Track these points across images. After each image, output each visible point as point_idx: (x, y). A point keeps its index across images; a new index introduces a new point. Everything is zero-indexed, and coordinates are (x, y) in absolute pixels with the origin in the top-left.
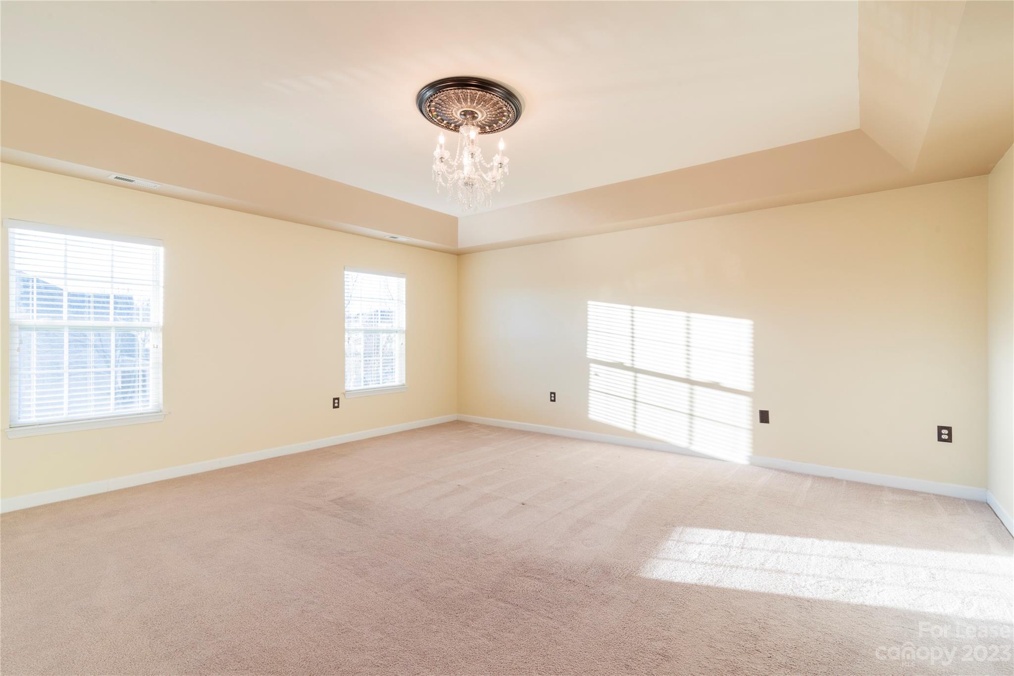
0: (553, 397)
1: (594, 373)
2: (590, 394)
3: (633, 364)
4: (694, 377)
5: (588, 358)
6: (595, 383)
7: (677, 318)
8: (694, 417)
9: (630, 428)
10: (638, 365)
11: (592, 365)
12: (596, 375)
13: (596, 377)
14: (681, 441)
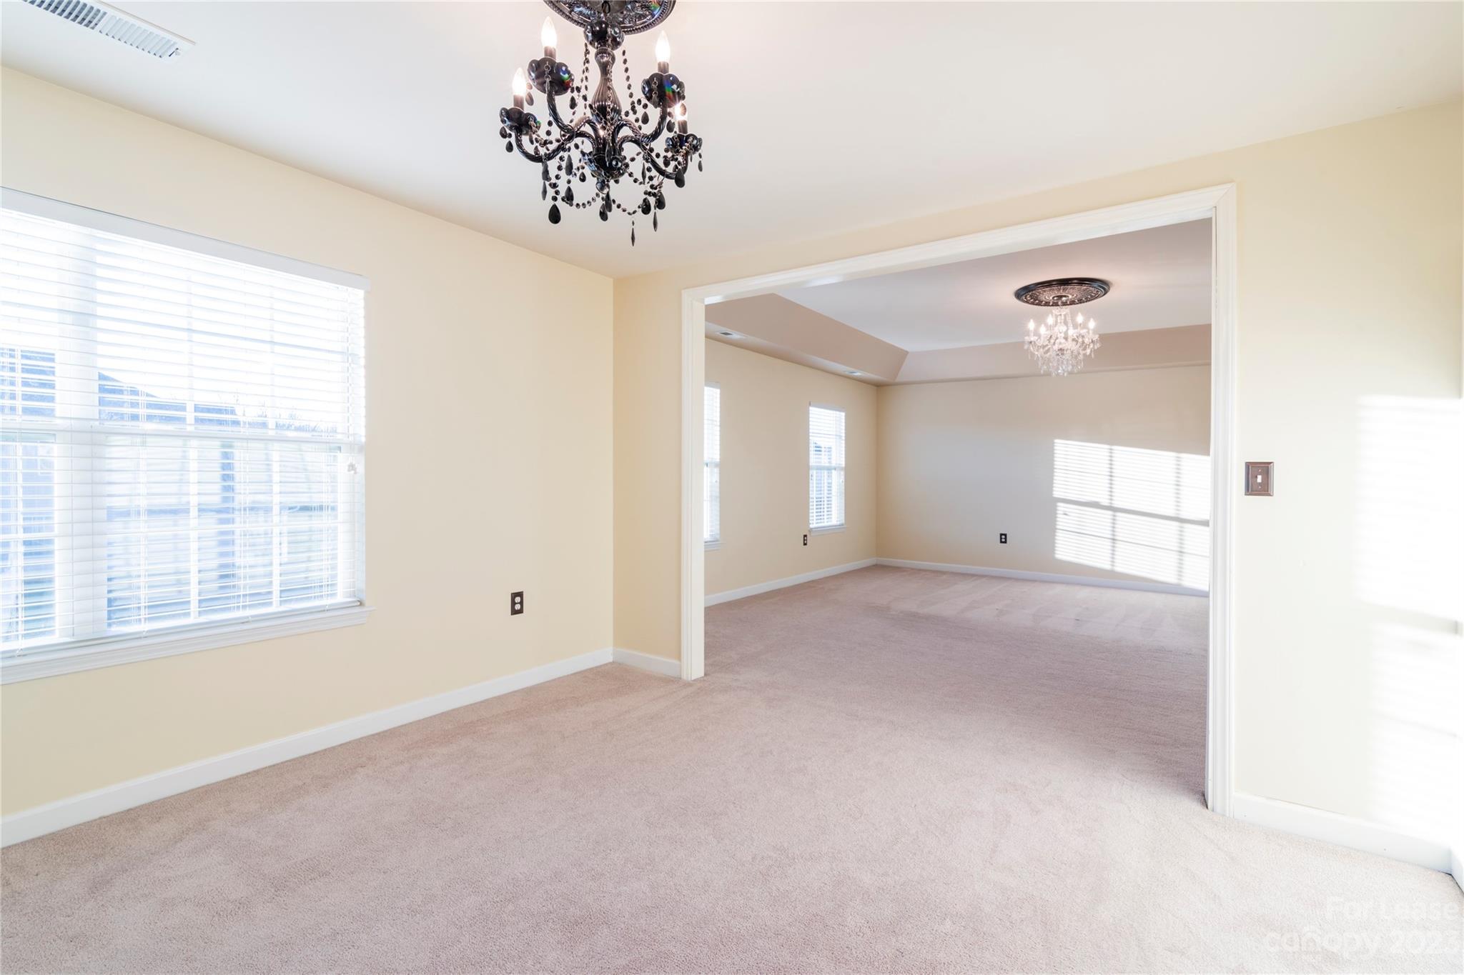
0: (1003, 538)
1: (1062, 512)
2: (1057, 534)
3: (1111, 503)
4: (1184, 515)
5: (1055, 498)
6: (1062, 522)
7: (1166, 458)
8: (1184, 555)
9: (1107, 566)
10: (1117, 504)
11: (1059, 504)
12: (1066, 514)
13: (1065, 516)
14: (1169, 577)
